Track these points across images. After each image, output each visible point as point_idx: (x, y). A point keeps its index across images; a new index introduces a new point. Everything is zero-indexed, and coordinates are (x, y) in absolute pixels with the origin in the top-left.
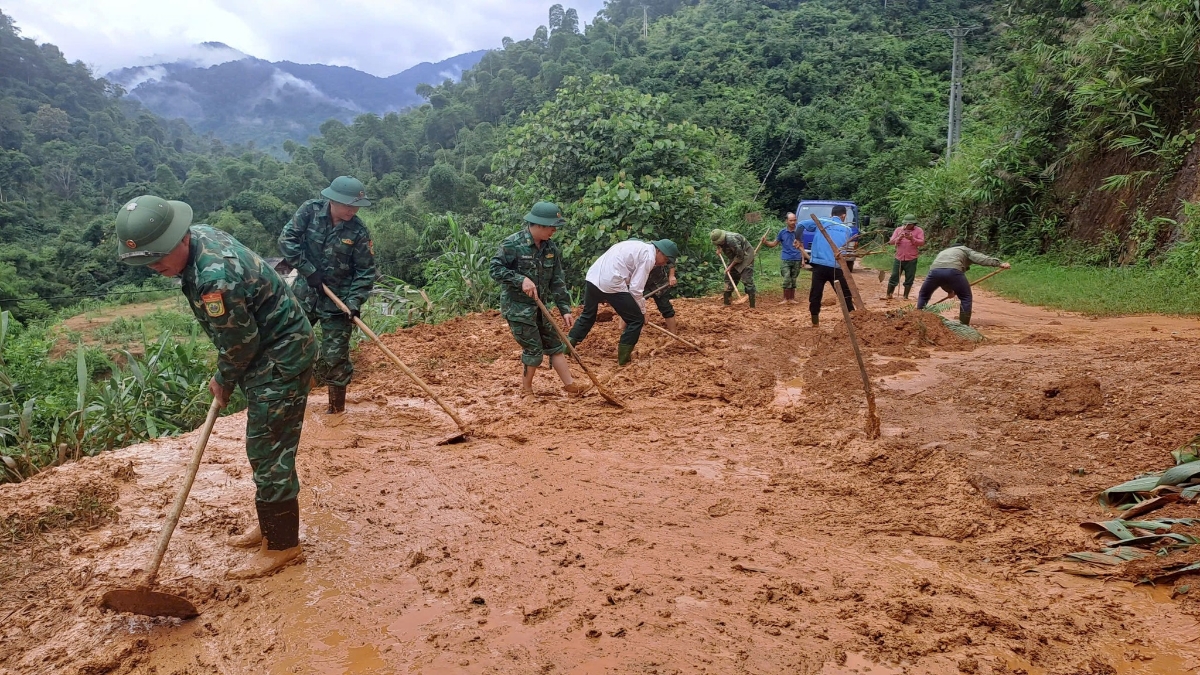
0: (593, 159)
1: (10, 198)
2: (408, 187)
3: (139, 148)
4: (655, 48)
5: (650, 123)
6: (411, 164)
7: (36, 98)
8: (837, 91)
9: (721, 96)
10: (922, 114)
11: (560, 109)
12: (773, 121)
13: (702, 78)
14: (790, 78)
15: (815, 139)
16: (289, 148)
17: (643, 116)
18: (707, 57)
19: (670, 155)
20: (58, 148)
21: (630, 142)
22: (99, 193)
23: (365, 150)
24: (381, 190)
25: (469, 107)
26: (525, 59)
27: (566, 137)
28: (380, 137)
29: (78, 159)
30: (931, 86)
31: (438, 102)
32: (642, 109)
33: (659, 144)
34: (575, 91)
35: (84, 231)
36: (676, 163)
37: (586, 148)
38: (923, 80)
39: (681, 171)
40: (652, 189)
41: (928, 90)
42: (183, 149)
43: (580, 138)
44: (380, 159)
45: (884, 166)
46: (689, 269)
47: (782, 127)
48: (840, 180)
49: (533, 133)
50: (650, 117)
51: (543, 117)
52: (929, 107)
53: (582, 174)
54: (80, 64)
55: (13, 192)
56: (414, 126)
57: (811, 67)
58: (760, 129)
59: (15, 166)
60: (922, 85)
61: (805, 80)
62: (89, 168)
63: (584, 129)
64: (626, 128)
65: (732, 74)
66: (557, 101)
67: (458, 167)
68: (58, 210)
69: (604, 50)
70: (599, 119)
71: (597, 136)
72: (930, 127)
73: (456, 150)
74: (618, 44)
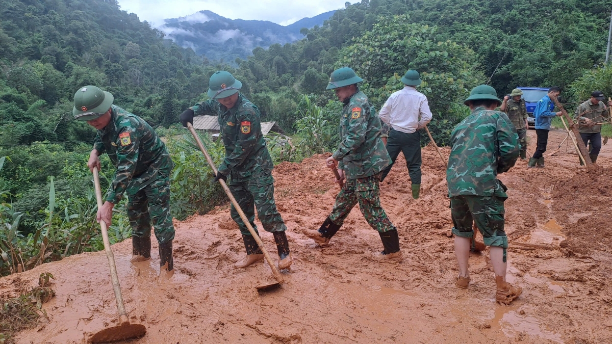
0: (393, 63)
1: (114, 86)
2: (294, 81)
3: (170, 62)
4: (427, 5)
5: (427, 42)
6: (296, 69)
7: (126, 39)
8: (533, 26)
9: (464, 30)
10: (585, 38)
11: (375, 35)
12: (494, 43)
13: (453, 21)
14: (504, 19)
15: (519, 53)
16: (238, 62)
17: (423, 38)
18: (456, 9)
19: (438, 60)
20: (135, 62)
21: (415, 53)
22: (152, 83)
23: (274, 62)
24: (281, 82)
25: (326, 39)
26: (356, 13)
27: (377, 51)
28: (282, 55)
29: (143, 67)
30: (591, 21)
31: (311, 37)
32: (423, 34)
33: (432, 54)
34: (383, 25)
35: (144, 101)
36: (441, 65)
37: (389, 57)
38: (587, 19)
39: (445, 69)
40: (427, 80)
41: (590, 24)
42: (191, 63)
43: (386, 51)
44: (281, 67)
45: (562, 68)
46: (448, 128)
47: (499, 46)
48: (533, 76)
49: (358, 49)
50: (427, 38)
51: (364, 40)
52: (590, 34)
53: (385, 72)
54: (146, 22)
55: (115, 83)
56: (298, 50)
57: (517, 13)
58: (486, 47)
59: (116, 71)
60: (586, 21)
61: (513, 20)
62: (149, 72)
63: (388, 46)
64: (413, 45)
65: (470, 18)
66: (373, 31)
67: (319, 70)
68: (134, 91)
69: (399, 6)
70: (397, 40)
71: (395, 50)
72: (590, 46)
73: (319, 61)
74: (407, 3)
